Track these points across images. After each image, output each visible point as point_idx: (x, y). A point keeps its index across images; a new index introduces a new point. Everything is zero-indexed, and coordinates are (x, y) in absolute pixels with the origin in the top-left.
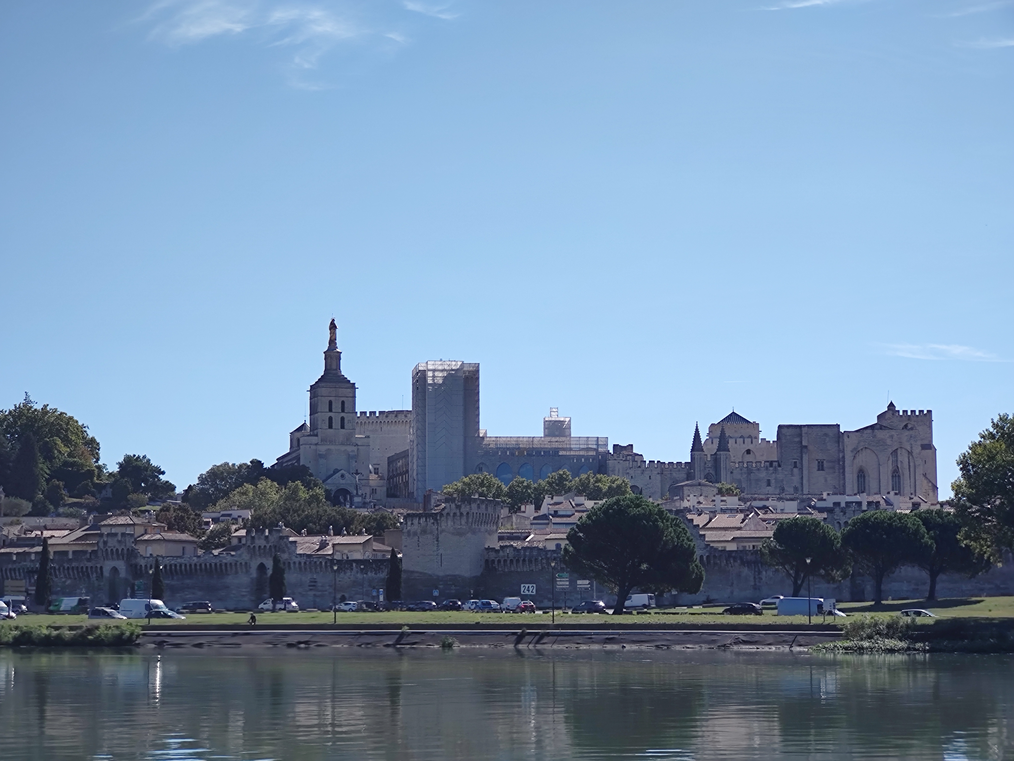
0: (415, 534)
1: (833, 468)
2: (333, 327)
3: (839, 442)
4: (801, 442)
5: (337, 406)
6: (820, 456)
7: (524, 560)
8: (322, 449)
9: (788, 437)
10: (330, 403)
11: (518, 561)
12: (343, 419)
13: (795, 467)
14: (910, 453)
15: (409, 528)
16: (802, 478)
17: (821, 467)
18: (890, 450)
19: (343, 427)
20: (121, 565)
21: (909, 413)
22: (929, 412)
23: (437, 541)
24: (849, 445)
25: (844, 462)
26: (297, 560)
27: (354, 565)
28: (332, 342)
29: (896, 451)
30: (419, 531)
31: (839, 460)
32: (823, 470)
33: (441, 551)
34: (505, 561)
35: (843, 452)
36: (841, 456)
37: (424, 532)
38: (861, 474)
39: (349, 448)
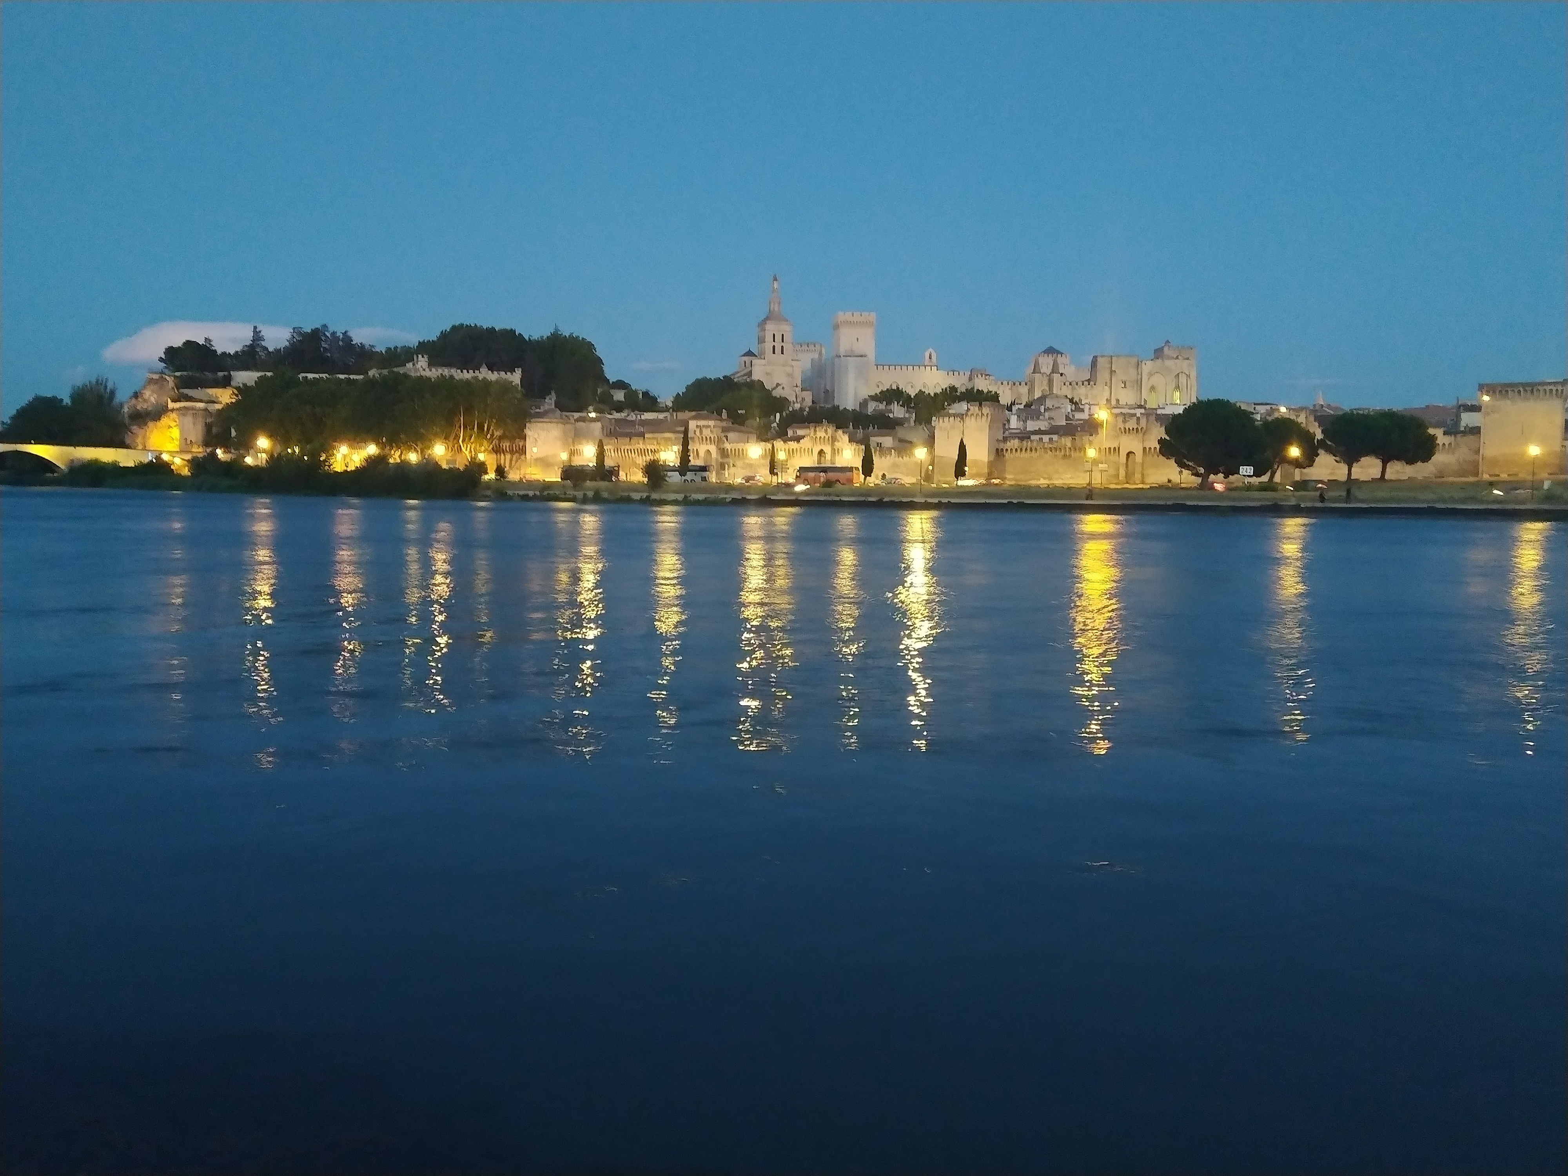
0: (946, 429)
1: (1133, 386)
3: (1137, 368)
4: (1111, 368)
5: (778, 338)
6: (1123, 378)
8: (768, 369)
9: (1102, 364)
10: (774, 336)
12: (782, 347)
13: (1106, 385)
14: (1188, 376)
15: (940, 424)
16: (1111, 393)
18: (1174, 374)
19: (782, 353)
24: (1145, 370)
25: (1141, 382)
29: (1178, 375)
30: (948, 427)
31: (1137, 381)
32: (1126, 387)
34: (1012, 450)
35: (1141, 375)
36: (1139, 378)
37: (953, 427)
39: (787, 369)
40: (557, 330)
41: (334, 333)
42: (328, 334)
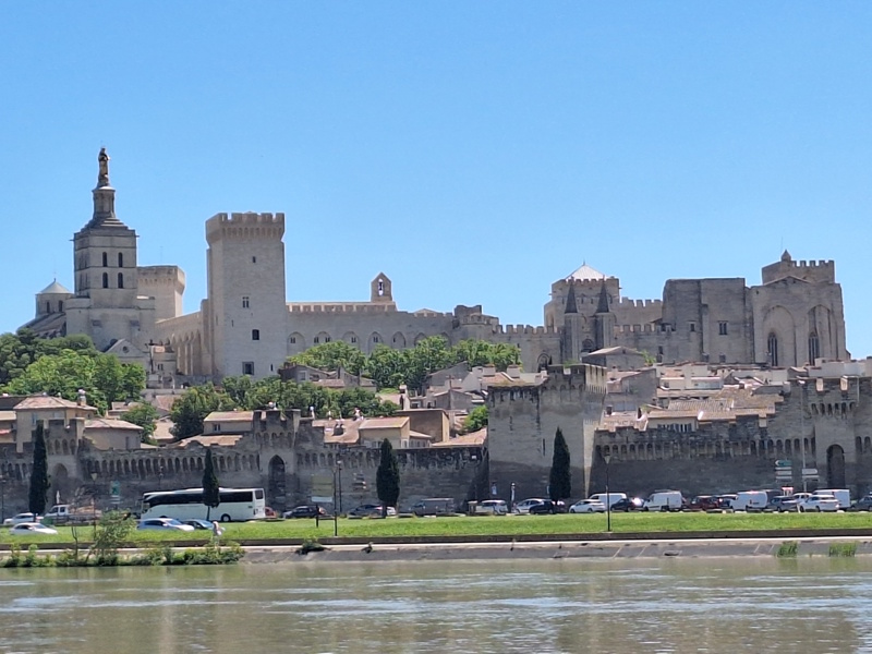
0: (506, 414)
1: (738, 331)
2: (103, 158)
3: (744, 299)
4: (700, 301)
5: (113, 260)
6: (721, 317)
7: (650, 446)
8: (96, 314)
9: (684, 294)
10: (105, 255)
11: (641, 447)
12: (120, 276)
13: (693, 330)
14: (830, 312)
15: (497, 406)
16: (702, 344)
17: (723, 331)
18: (808, 308)
19: (121, 286)
20: (69, 461)
21: (808, 264)
22: (832, 262)
23: (538, 422)
24: (758, 303)
25: (752, 324)
26: (324, 451)
27: (408, 455)
29: (814, 310)
30: (512, 410)
31: (745, 322)
32: (725, 334)
33: (542, 437)
34: (624, 447)
35: (751, 311)
36: (748, 316)
37: (519, 411)
38: (773, 341)
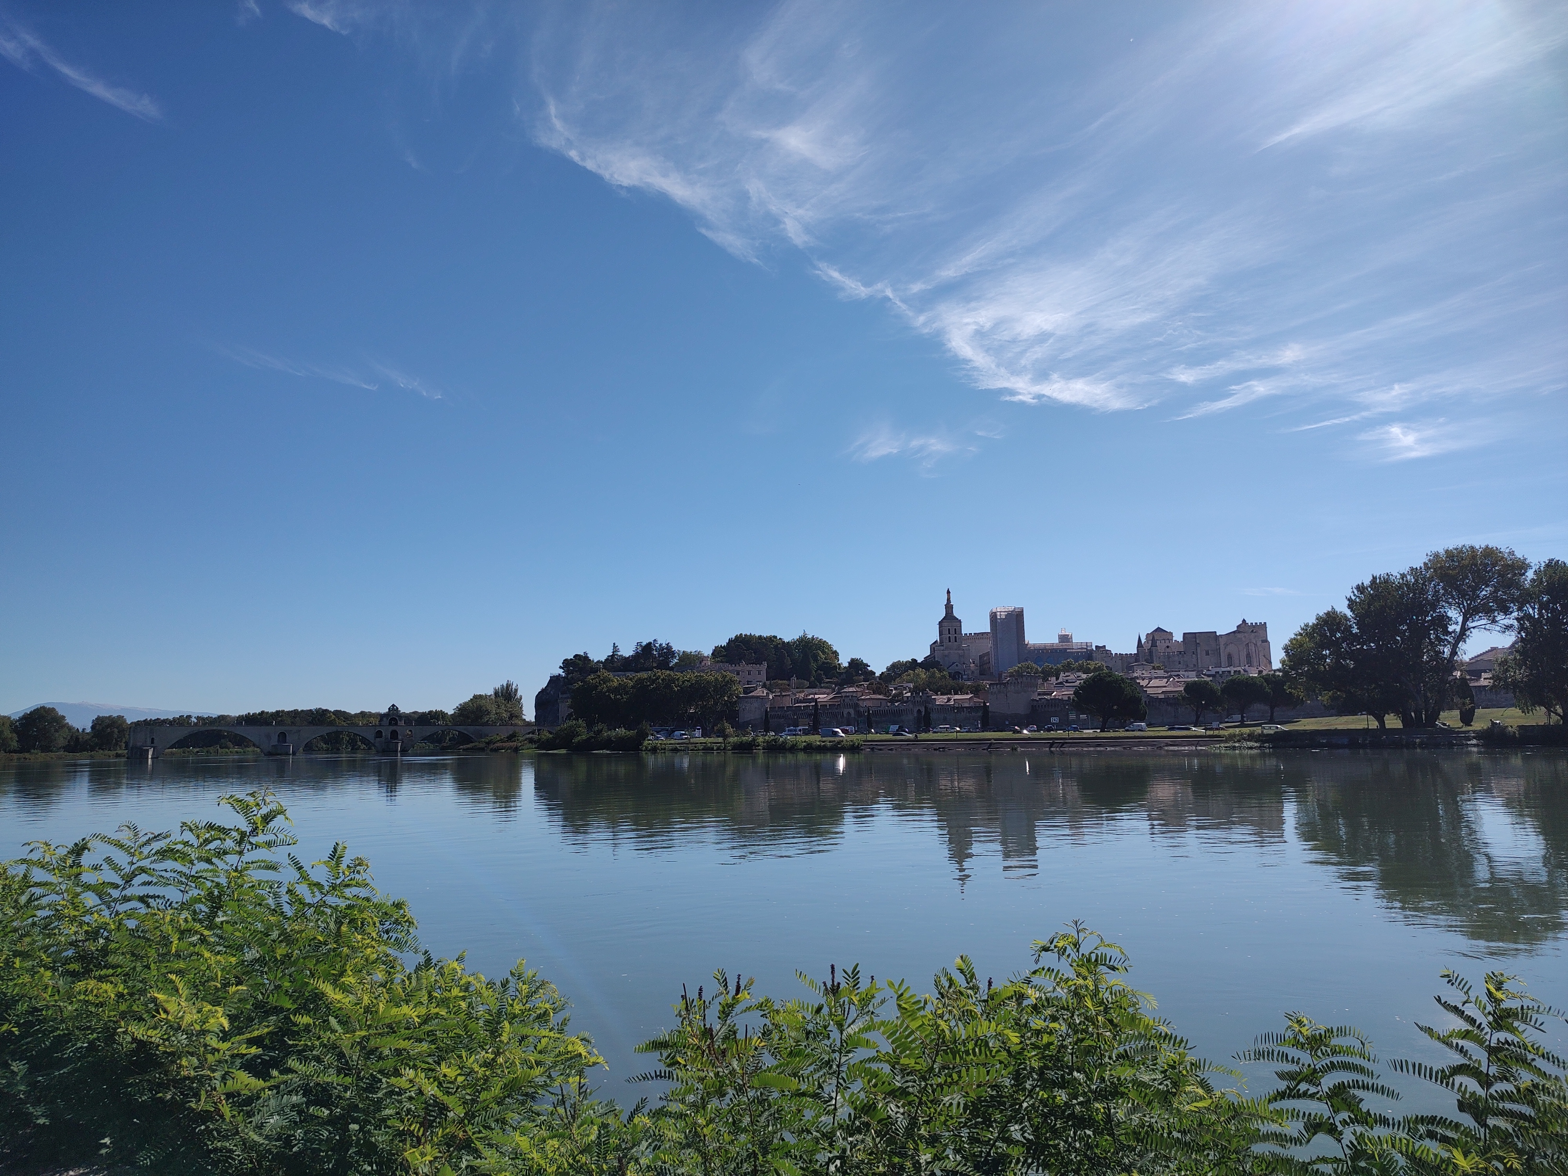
0: (995, 693)
1: (1214, 654)
2: (948, 592)
3: (1216, 640)
4: (1196, 641)
5: (952, 631)
6: (1207, 648)
7: (1051, 705)
8: (946, 652)
9: (1189, 639)
10: (949, 630)
11: (1048, 706)
12: (955, 637)
13: (1194, 654)
14: (1256, 645)
15: (991, 691)
16: (1197, 659)
18: (1245, 643)
19: (956, 641)
20: (852, 711)
21: (1254, 624)
22: (1265, 623)
23: (1006, 697)
24: (1222, 642)
25: (1220, 650)
26: (936, 707)
27: (965, 709)
28: (949, 600)
29: (1248, 644)
30: (997, 692)
31: (1217, 650)
32: (1208, 655)
33: (1009, 701)
34: (1042, 706)
35: (1219, 645)
36: (1218, 647)
37: (999, 692)
38: (1230, 657)
39: (960, 652)
40: (805, 634)
41: (661, 645)
42: (657, 645)
